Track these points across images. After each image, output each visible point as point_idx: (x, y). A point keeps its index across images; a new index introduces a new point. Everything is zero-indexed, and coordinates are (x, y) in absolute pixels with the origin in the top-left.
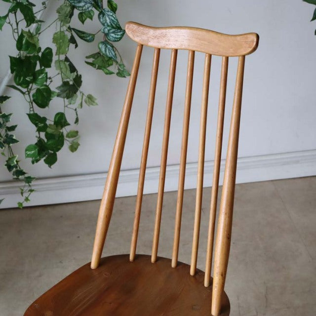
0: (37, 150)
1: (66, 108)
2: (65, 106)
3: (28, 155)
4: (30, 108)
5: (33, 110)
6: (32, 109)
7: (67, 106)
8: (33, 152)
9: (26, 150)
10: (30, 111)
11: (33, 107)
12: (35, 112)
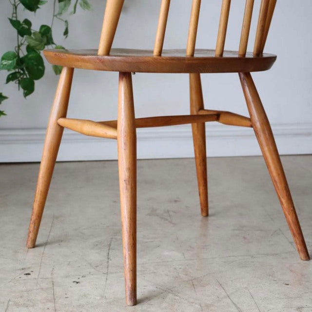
0: (15, 60)
1: (55, 17)
2: (54, 16)
3: (4, 65)
4: (13, 13)
5: (16, 17)
6: (15, 15)
7: (56, 16)
8: (10, 62)
9: (3, 59)
10: (13, 17)
11: (16, 13)
12: (18, 19)
